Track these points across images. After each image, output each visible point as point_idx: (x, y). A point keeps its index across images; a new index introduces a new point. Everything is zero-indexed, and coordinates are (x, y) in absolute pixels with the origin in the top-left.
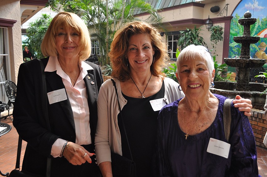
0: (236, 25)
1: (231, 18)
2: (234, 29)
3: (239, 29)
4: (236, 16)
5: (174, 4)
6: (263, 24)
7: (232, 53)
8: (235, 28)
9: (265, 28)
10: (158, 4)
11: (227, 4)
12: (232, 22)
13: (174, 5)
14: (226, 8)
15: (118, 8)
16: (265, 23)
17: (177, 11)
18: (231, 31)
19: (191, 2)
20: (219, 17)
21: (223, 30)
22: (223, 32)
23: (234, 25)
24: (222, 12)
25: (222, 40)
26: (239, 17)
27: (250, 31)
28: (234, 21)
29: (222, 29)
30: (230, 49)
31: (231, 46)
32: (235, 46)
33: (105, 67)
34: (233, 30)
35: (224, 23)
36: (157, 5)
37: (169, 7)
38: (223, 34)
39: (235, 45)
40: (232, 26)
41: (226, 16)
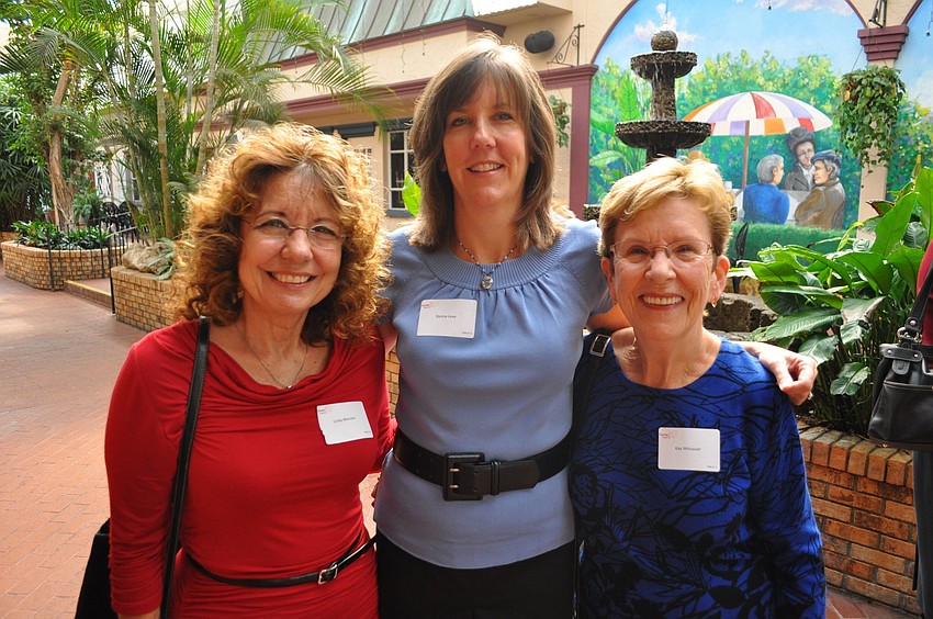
0: (607, 93)
1: (590, 71)
2: (603, 108)
3: (617, 107)
4: (607, 66)
5: (404, 24)
6: (695, 91)
7: (599, 187)
8: (606, 106)
9: (699, 102)
10: (352, 24)
11: (579, 27)
12: (594, 86)
13: (406, 28)
14: (574, 38)
15: (199, 30)
16: (701, 88)
17: (415, 47)
18: (594, 116)
19: (460, 15)
20: (555, 67)
21: (568, 112)
22: (567, 117)
23: (601, 95)
24: (563, 52)
25: (567, 146)
26: (617, 67)
27: (674, 101)
28: (601, 81)
29: (563, 106)
30: (591, 175)
31: (596, 163)
32: (609, 165)
33: (161, 248)
34: (600, 112)
35: (570, 90)
36: (348, 27)
37: (386, 33)
38: (569, 125)
39: (608, 162)
40: (596, 98)
41: (575, 65)
